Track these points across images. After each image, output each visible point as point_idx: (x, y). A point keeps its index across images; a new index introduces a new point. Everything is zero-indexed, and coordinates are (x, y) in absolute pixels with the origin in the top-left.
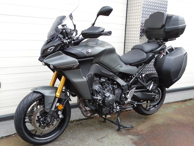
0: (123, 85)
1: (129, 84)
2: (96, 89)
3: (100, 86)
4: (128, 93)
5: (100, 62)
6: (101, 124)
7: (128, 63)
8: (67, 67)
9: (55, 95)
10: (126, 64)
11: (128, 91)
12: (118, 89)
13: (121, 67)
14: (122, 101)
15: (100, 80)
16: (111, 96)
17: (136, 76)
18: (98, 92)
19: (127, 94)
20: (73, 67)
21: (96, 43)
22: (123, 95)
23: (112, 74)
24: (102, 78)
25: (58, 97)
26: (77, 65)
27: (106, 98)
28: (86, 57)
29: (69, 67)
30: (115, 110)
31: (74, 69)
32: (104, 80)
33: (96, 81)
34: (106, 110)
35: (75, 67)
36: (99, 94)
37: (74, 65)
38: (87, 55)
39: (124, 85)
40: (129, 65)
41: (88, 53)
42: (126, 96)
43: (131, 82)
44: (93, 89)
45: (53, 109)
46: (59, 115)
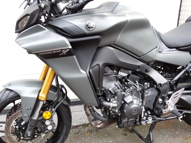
0: (160, 84)
1: (173, 82)
2: (110, 89)
3: (116, 84)
4: (169, 96)
5: (116, 43)
6: (126, 135)
7: (174, 46)
8: (51, 53)
10: (170, 47)
11: (170, 93)
12: (151, 89)
13: (160, 52)
14: (158, 109)
15: (118, 73)
16: (135, 101)
17: (187, 68)
18: (113, 93)
19: (167, 97)
20: (61, 52)
21: (111, 10)
22: (160, 100)
23: (140, 63)
24: (121, 71)
25: (43, 99)
26: (68, 50)
27: (127, 104)
28: (85, 35)
29: (54, 52)
30: (144, 122)
32: (125, 75)
33: (111, 76)
34: (128, 122)
35: (64, 52)
36: (114, 97)
37: (62, 50)
38: (87, 32)
39: (162, 83)
40: (175, 49)
41: (88, 27)
42: (165, 100)
43: (176, 78)
44: (105, 88)
45: (35, 117)
46: (47, 126)
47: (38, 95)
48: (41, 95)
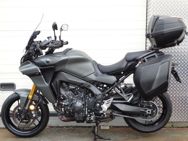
0: (96, 94)
2: (65, 96)
5: (65, 70)
9: (27, 96)
10: (103, 73)
16: (78, 103)
24: (71, 86)
25: (30, 98)
26: (39, 73)
28: (46, 66)
29: (33, 74)
31: (37, 75)
35: (37, 74)
40: (106, 74)
41: (47, 62)
42: (101, 105)
44: (63, 95)
45: (27, 108)
46: (33, 114)
47: (28, 97)
48: (29, 96)
